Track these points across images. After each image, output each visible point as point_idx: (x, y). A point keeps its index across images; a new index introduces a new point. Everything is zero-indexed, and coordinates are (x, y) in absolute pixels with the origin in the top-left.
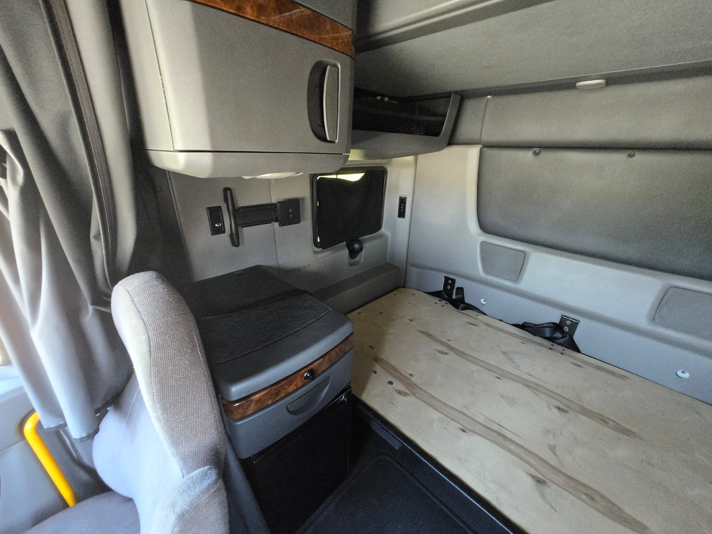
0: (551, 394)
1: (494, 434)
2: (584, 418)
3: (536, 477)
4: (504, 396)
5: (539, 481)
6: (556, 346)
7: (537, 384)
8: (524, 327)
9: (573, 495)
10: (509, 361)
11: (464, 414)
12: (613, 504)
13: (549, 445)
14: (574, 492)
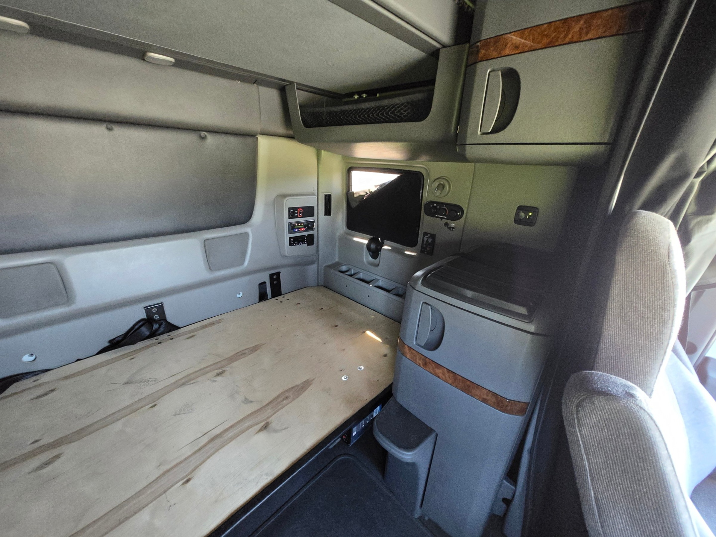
0: (202, 372)
1: (210, 445)
2: (234, 364)
3: (262, 428)
4: (178, 413)
5: (265, 427)
6: (161, 338)
7: (187, 376)
8: (114, 344)
9: (281, 408)
10: (142, 384)
11: (168, 471)
12: (293, 388)
13: (243, 402)
14: (280, 407)
